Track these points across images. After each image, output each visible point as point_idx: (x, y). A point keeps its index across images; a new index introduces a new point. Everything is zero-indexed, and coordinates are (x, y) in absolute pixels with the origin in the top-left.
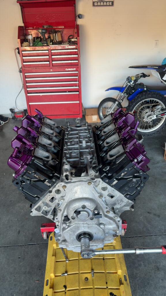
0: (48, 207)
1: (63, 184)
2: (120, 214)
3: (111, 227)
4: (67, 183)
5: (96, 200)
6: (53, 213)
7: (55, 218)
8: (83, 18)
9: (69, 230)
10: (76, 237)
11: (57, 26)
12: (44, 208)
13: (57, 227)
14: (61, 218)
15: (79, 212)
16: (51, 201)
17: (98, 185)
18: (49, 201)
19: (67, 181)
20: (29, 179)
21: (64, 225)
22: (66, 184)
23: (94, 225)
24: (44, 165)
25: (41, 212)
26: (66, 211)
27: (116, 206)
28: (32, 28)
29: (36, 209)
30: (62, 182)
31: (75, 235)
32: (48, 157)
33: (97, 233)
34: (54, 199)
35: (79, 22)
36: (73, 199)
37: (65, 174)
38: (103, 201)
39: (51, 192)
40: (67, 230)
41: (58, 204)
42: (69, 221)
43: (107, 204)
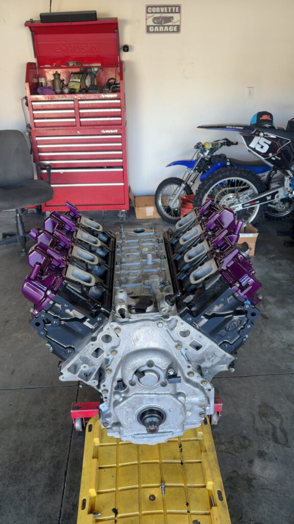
0: (89, 366)
1: (115, 325)
2: (211, 377)
3: (196, 399)
4: (122, 323)
5: (170, 351)
6: (98, 377)
7: (102, 385)
8: (132, 51)
9: (125, 405)
10: (138, 417)
11: (89, 63)
12: (84, 368)
13: (104, 400)
14: (111, 384)
15: (142, 372)
16: (95, 355)
17: (175, 326)
18: (92, 354)
19: (122, 320)
20: (57, 318)
21: (117, 397)
22: (120, 326)
23: (167, 396)
24: (83, 294)
25: (78, 374)
26: (120, 371)
27: (204, 363)
28: (49, 66)
29: (69, 370)
30: (113, 321)
31: (134, 413)
32: (89, 281)
33: (172, 410)
34: (100, 352)
35: (125, 56)
36: (132, 350)
37: (118, 308)
38: (182, 354)
39: (94, 339)
40: (121, 405)
41: (107, 361)
42: (124, 389)
43: (189, 359)
